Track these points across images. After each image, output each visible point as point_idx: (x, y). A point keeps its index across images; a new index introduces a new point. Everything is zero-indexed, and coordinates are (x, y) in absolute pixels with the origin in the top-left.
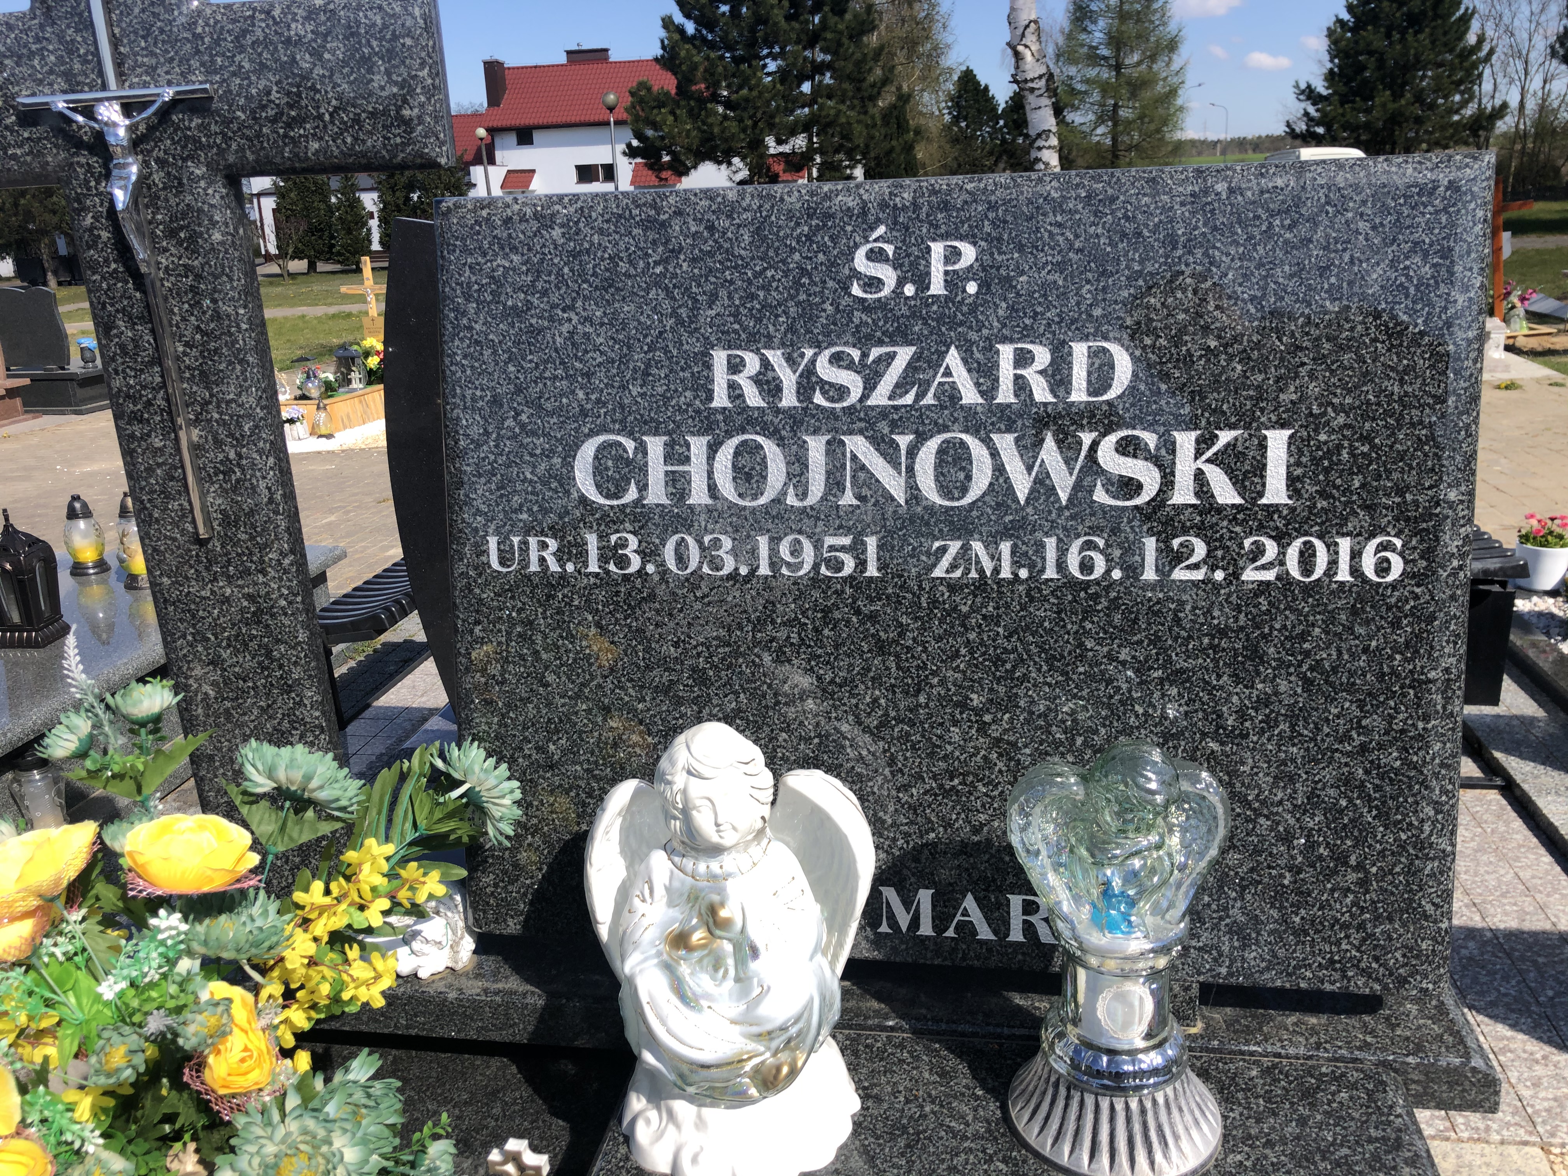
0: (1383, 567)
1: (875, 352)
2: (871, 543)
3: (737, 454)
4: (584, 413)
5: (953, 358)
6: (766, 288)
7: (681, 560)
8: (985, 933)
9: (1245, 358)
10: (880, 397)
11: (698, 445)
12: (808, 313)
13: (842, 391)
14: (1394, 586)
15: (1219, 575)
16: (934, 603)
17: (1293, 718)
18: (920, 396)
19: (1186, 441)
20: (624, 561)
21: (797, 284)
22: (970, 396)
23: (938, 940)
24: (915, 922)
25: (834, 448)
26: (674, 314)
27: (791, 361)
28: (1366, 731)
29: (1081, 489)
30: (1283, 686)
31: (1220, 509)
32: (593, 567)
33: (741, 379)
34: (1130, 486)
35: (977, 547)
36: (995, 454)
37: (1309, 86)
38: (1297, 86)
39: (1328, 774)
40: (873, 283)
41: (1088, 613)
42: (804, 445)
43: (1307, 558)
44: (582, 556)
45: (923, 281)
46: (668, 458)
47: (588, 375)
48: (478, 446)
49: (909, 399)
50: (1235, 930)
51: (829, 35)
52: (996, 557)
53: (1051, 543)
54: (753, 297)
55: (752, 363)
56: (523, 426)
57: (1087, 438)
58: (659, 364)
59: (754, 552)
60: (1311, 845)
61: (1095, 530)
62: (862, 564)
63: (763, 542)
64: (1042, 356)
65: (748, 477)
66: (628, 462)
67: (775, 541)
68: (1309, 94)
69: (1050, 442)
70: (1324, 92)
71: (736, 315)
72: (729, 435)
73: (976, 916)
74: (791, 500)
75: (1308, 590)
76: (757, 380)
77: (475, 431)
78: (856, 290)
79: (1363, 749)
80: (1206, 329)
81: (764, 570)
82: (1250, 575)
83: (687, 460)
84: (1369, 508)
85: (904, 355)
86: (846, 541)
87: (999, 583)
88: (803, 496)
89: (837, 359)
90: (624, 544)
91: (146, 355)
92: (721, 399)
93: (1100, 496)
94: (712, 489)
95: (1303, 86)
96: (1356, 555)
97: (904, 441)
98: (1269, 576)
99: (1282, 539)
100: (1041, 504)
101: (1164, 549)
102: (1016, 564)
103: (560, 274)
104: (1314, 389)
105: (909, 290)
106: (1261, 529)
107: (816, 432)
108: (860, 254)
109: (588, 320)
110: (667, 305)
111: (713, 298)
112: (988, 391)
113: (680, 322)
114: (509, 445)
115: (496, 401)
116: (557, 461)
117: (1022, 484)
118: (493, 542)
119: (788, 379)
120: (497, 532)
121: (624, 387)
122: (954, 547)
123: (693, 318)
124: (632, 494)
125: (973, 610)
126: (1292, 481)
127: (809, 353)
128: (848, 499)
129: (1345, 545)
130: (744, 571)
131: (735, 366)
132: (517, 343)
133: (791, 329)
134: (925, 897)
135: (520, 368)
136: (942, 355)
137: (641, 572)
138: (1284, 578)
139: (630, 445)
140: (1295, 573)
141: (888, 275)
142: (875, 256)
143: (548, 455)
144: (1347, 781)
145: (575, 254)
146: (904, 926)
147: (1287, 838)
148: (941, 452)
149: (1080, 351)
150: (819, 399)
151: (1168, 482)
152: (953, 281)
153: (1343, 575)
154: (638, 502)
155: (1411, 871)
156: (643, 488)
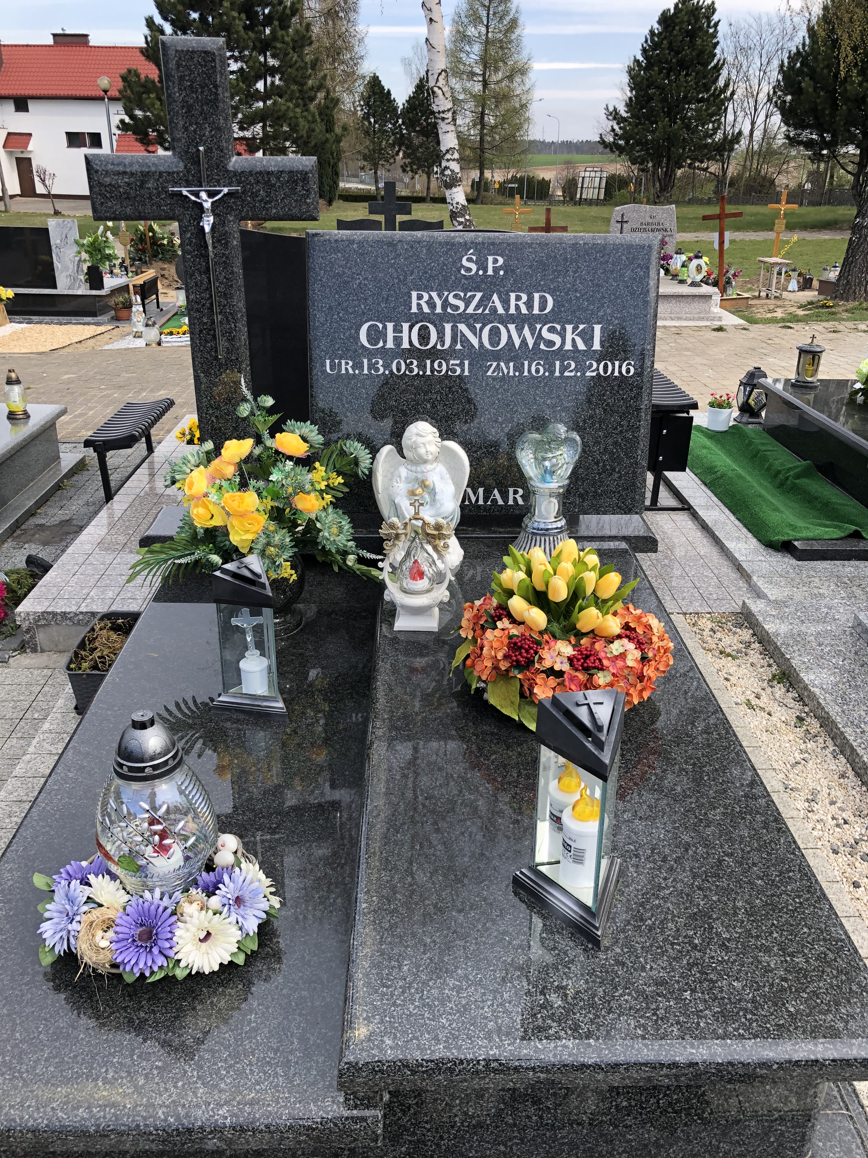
0: (628, 371)
1: (469, 294)
2: (466, 363)
3: (420, 329)
4: (364, 313)
5: (495, 297)
6: (431, 269)
7: (399, 370)
8: (500, 502)
9: (588, 300)
10: (470, 311)
11: (406, 326)
12: (446, 279)
13: (457, 308)
14: (631, 377)
15: (579, 374)
16: (487, 384)
17: (600, 422)
18: (484, 310)
19: (569, 328)
20: (377, 370)
21: (442, 269)
22: (501, 311)
23: (485, 507)
24: (477, 500)
25: (454, 329)
26: (398, 278)
27: (440, 296)
28: (622, 426)
29: (536, 344)
30: (597, 411)
31: (580, 351)
32: (366, 372)
33: (422, 302)
34: (551, 343)
35: (502, 364)
36: (508, 331)
37: (615, 109)
38: (607, 109)
39: (610, 441)
40: (469, 270)
41: (538, 387)
42: (444, 327)
43: (606, 367)
44: (362, 368)
45: (485, 270)
46: (395, 331)
47: (365, 299)
48: (323, 325)
49: (480, 311)
50: (581, 496)
51: (279, 45)
52: (508, 368)
53: (526, 363)
54: (426, 272)
55: (426, 297)
56: (340, 318)
57: (538, 326)
58: (392, 296)
59: (425, 366)
60: (604, 466)
61: (541, 358)
62: (463, 371)
63: (428, 362)
64: (524, 297)
65: (423, 338)
66: (380, 332)
67: (432, 363)
68: (615, 115)
69: (526, 328)
70: (625, 115)
71: (420, 279)
72: (417, 323)
73: (498, 496)
74: (439, 347)
75: (606, 379)
76: (427, 302)
77: (322, 320)
78: (463, 272)
79: (621, 431)
80: (576, 291)
81: (428, 373)
82: (588, 374)
83: (401, 332)
84: (624, 351)
85: (479, 295)
86: (458, 362)
87: (509, 377)
88: (443, 346)
89: (456, 296)
90: (377, 363)
91: (204, 287)
92: (414, 310)
93: (542, 346)
94: (411, 342)
95: (611, 109)
96: (620, 367)
97: (478, 326)
98: (594, 374)
99: (599, 362)
100: (523, 350)
101: (562, 364)
102: (515, 371)
103: (356, 261)
104: (609, 311)
105: (481, 272)
106: (592, 358)
107: (448, 322)
108: (464, 259)
109: (366, 279)
110: (395, 275)
111: (412, 273)
112: (507, 309)
113: (400, 280)
114: (335, 325)
115: (331, 308)
116: (353, 331)
117: (517, 342)
118: (328, 362)
119: (439, 303)
120: (330, 358)
121: (379, 304)
122: (495, 364)
123: (405, 279)
124: (381, 344)
125: (501, 387)
126: (602, 343)
127: (446, 293)
128: (459, 347)
129: (617, 363)
130: (421, 373)
131: (420, 297)
132: (339, 287)
133: (439, 285)
134: (481, 490)
135: (340, 296)
136: (492, 296)
137: (384, 373)
138: (599, 374)
139: (380, 326)
140: (602, 373)
141: (474, 267)
142: (469, 260)
143: (350, 328)
144: (616, 443)
145: (362, 254)
146: (473, 501)
147: (597, 464)
148: (491, 330)
149: (537, 296)
150: (449, 310)
151: (563, 342)
152: (496, 270)
153: (616, 374)
154: (383, 347)
155: (634, 473)
156: (385, 342)
